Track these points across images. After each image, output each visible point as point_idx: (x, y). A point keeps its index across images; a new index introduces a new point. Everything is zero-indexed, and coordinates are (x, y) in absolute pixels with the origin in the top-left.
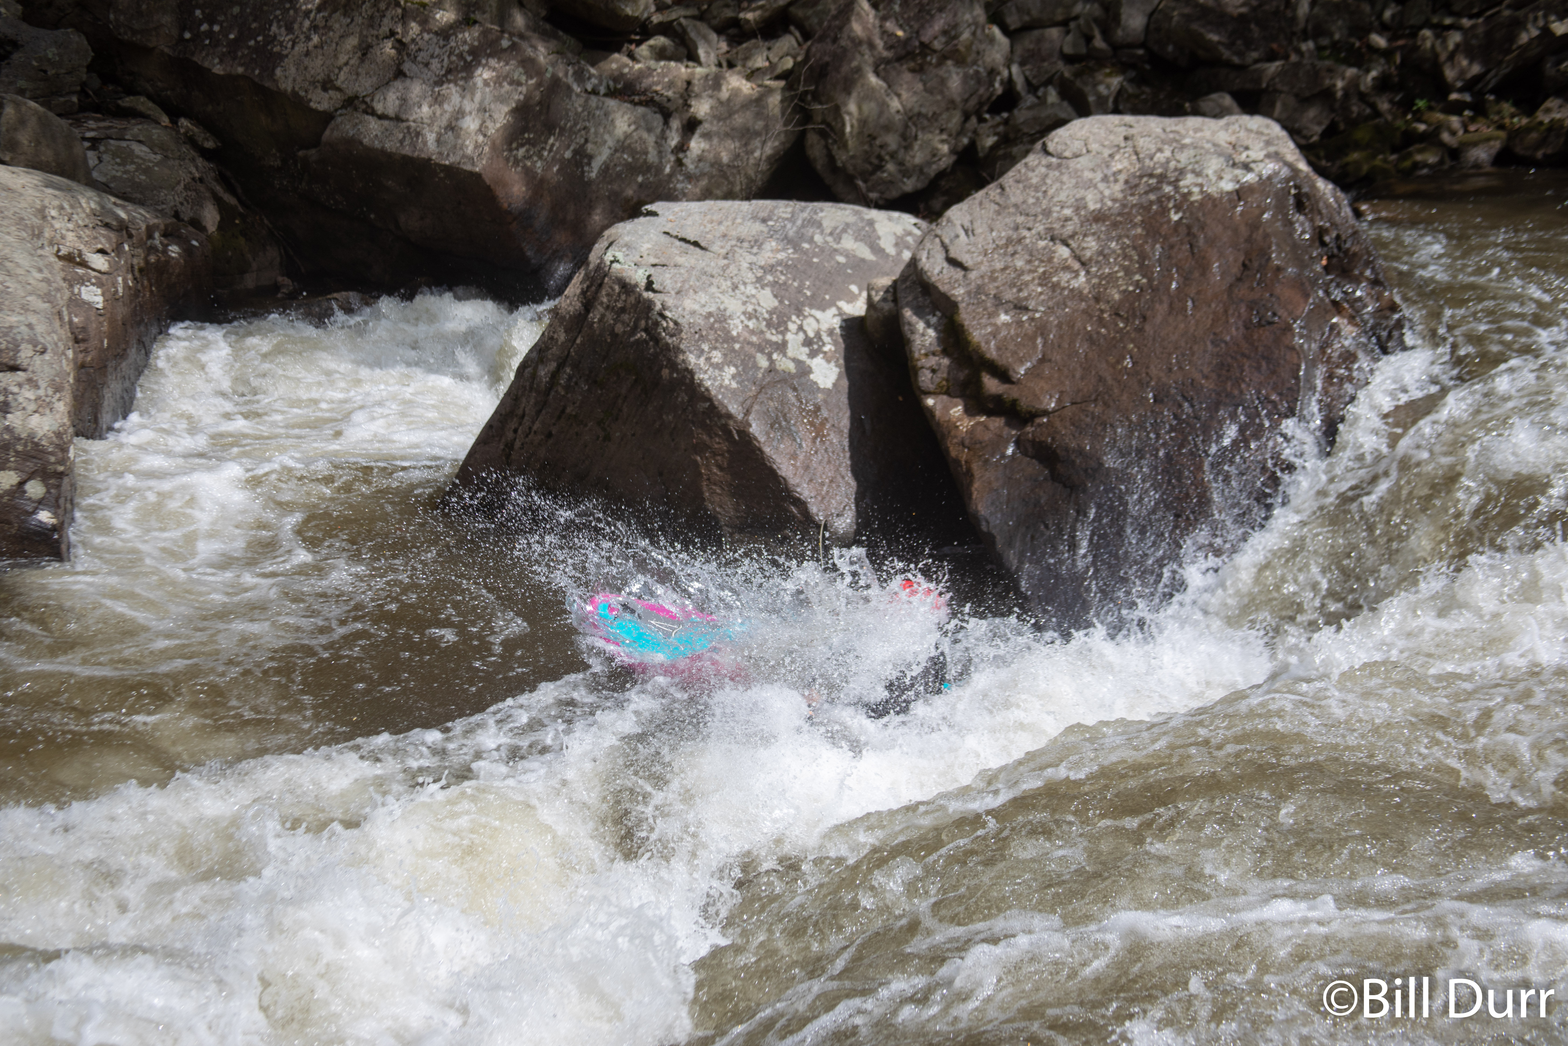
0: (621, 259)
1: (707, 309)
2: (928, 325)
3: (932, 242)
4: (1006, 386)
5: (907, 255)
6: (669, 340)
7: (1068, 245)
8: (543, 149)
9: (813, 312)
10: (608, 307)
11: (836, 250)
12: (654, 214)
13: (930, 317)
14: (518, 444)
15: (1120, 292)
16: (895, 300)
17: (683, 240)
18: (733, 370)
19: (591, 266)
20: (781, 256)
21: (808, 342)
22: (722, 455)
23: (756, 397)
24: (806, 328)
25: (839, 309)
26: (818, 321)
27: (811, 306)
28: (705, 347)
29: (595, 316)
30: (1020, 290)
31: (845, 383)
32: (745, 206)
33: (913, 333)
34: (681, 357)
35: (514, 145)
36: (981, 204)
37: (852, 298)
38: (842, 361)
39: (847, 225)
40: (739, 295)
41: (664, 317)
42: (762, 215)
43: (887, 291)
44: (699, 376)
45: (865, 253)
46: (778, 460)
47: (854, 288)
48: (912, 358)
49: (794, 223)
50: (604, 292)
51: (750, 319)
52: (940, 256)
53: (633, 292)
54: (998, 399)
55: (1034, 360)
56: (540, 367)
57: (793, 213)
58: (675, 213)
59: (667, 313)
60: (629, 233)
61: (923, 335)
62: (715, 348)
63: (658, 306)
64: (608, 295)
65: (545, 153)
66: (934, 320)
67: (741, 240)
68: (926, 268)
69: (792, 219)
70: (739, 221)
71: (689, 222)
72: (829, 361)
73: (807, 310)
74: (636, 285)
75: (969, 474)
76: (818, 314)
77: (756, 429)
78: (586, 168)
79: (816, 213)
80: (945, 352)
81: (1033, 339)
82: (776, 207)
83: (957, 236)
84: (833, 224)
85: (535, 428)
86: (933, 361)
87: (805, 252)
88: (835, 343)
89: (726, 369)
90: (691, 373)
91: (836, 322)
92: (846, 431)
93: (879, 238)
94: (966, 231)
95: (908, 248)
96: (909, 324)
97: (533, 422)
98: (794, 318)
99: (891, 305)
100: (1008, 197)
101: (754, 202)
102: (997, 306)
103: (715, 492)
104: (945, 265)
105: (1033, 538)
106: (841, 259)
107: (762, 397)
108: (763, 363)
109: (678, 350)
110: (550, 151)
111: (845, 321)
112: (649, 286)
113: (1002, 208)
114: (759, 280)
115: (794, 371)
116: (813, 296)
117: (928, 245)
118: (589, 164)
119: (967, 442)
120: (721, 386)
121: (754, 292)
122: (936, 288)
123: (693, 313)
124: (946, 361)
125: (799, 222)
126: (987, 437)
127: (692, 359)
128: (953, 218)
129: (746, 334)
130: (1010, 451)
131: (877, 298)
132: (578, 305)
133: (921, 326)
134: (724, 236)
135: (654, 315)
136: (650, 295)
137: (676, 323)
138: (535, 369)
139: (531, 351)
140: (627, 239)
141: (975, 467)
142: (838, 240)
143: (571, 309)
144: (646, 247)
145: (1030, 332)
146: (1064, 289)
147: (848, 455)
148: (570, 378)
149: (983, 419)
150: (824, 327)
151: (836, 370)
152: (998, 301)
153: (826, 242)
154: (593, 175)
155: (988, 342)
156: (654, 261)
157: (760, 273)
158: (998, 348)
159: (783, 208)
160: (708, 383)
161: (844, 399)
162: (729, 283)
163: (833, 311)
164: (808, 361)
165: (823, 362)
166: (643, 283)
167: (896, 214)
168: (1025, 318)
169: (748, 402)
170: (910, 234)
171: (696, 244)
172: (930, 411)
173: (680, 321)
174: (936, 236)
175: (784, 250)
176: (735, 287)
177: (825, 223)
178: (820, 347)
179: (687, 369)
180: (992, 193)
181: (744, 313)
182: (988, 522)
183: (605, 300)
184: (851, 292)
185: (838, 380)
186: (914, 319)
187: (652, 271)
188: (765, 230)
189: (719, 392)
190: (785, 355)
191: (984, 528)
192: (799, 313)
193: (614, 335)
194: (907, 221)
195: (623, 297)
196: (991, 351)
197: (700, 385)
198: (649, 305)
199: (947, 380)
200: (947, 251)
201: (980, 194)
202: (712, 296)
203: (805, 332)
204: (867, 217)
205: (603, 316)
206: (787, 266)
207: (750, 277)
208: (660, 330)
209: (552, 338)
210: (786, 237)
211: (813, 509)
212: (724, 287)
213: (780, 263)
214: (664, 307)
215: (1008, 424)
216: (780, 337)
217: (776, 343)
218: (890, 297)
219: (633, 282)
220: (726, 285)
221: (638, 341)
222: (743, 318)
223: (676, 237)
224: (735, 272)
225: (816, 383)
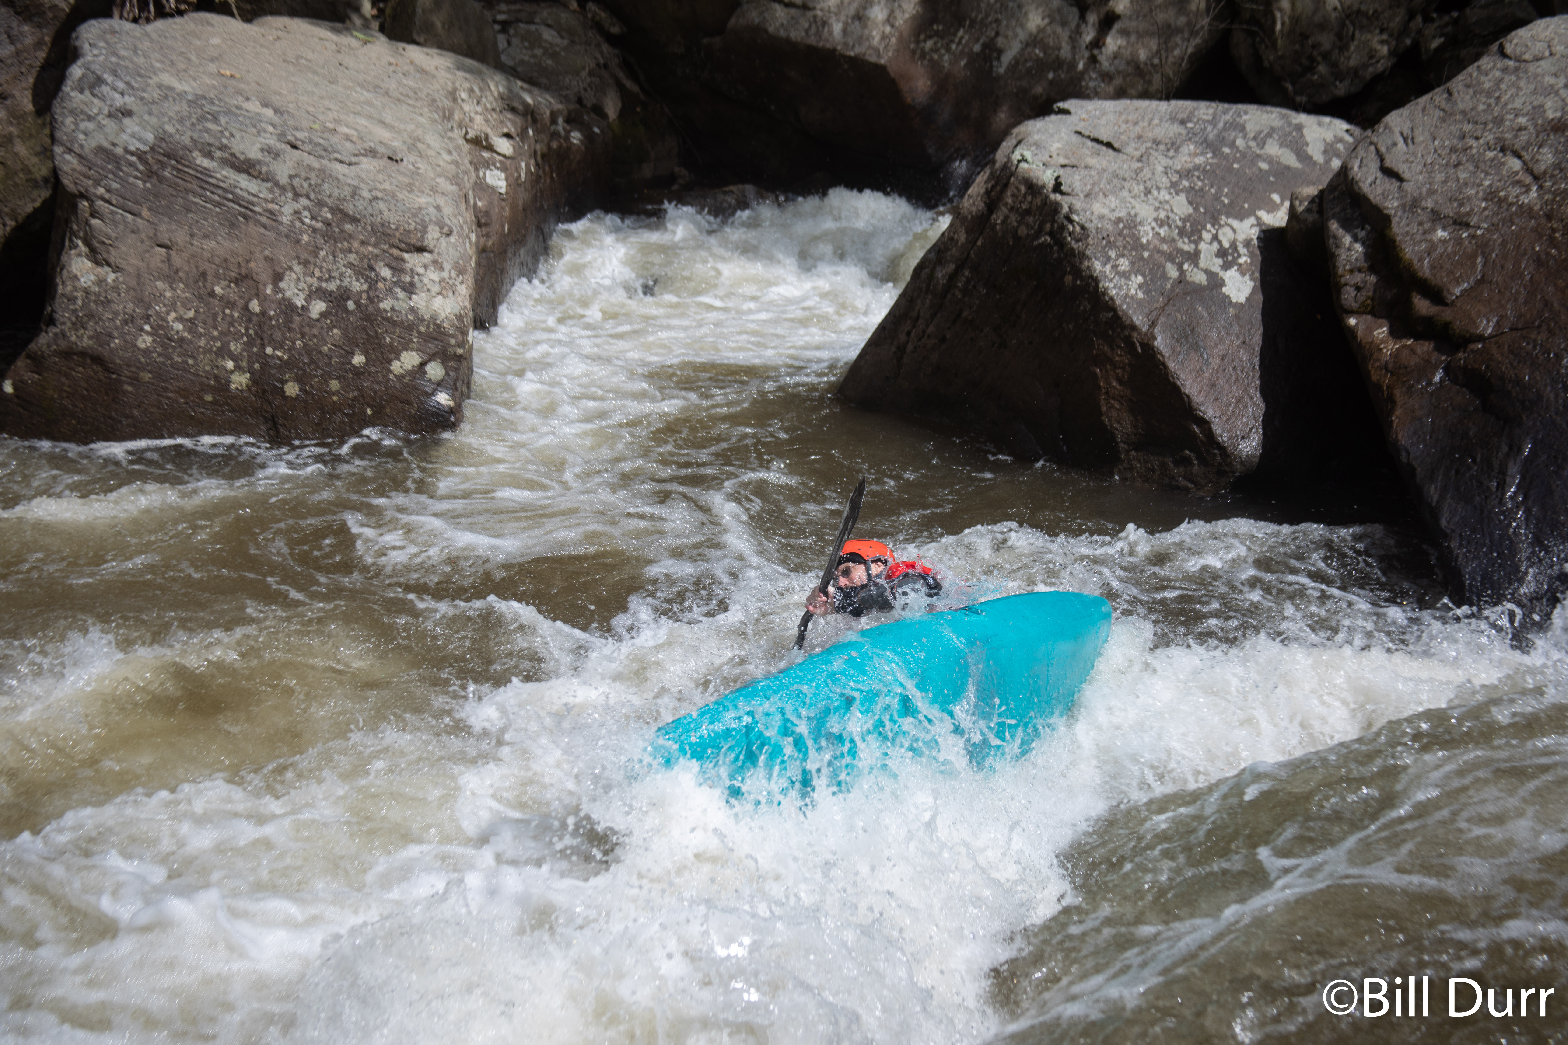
0: (1029, 159)
1: (1117, 214)
2: (1356, 239)
3: (1366, 150)
4: (1438, 308)
5: (1336, 164)
6: (1075, 245)
7: (1519, 157)
8: (952, 41)
9: (1230, 221)
10: (1012, 209)
11: (1259, 156)
12: (1066, 112)
13: (1358, 231)
14: (910, 347)
16: (1321, 212)
17: (1096, 140)
18: (1140, 279)
19: (998, 165)
20: (1200, 160)
21: (1222, 253)
22: (1123, 368)
23: (1163, 309)
24: (1221, 237)
25: (1258, 219)
26: (1234, 231)
27: (1228, 216)
28: (1113, 254)
29: (998, 218)
30: (1462, 205)
31: (1260, 298)
32: (1163, 106)
33: (1337, 247)
34: (1086, 263)
35: (922, 37)
36: (1424, 109)
37: (1272, 208)
38: (1257, 275)
39: (1273, 130)
40: (1151, 200)
41: (1071, 221)
42: (1181, 116)
43: (1312, 201)
44: (1104, 284)
45: (1290, 159)
46: (1182, 376)
47: (1276, 197)
48: (1336, 273)
49: (1215, 126)
50: (1009, 193)
51: (1161, 226)
52: (1374, 166)
53: (1040, 193)
54: (1428, 320)
55: (1472, 281)
56: (938, 268)
57: (1214, 116)
58: (1088, 112)
59: (1075, 217)
60: (1039, 131)
61: (1349, 249)
62: (1123, 256)
63: (1065, 209)
64: (1013, 195)
65: (954, 47)
66: (1362, 234)
67: (1156, 142)
68: (1358, 178)
69: (1213, 122)
70: (1156, 121)
71: (1103, 121)
72: (1243, 274)
73: (1223, 219)
74: (1044, 186)
75: (1392, 400)
76: (1235, 223)
77: (1160, 342)
78: (995, 63)
79: (1239, 115)
80: (1372, 269)
81: (1473, 257)
82: (1195, 109)
83: (1395, 144)
84: (1257, 128)
85: (929, 331)
86: (1358, 278)
87: (1226, 157)
88: (1251, 255)
89: (1133, 277)
90: (1096, 281)
91: (1254, 233)
92: (1257, 349)
93: (1307, 144)
94: (1405, 140)
95: (1338, 156)
96: (1335, 237)
97: (927, 326)
98: (1209, 226)
99: (1316, 216)
100: (1456, 103)
101: (1173, 102)
102: (1433, 221)
103: (1112, 406)
104: (1379, 175)
105: (1457, 472)
106: (1264, 166)
107: (1169, 309)
108: (1173, 272)
109: (1083, 256)
110: (959, 44)
111: (1264, 232)
112: (1057, 188)
113: (1447, 115)
114: (1174, 185)
115: (1205, 282)
116: (1231, 203)
117: (1361, 153)
118: (998, 59)
119: (1390, 366)
120: (1127, 296)
121: (1167, 197)
122: (1368, 200)
123: (1102, 217)
124: (1373, 279)
125: (1221, 125)
126: (1414, 361)
127: (1097, 265)
128: (1392, 124)
129: (1157, 242)
130: (1437, 379)
131: (1300, 209)
132: (981, 205)
133: (1347, 239)
134: (1139, 137)
135: (1060, 218)
136: (1057, 197)
137: (1083, 228)
138: (933, 271)
139: (929, 251)
140: (1036, 137)
141: (1398, 393)
142: (1262, 144)
143: (974, 209)
144: (1055, 146)
145: (1469, 250)
146: (1512, 204)
147: (1258, 374)
148: (968, 280)
149: (1410, 342)
150: (1241, 237)
151: (1251, 284)
152: (1436, 217)
153: (1249, 147)
154: (1002, 70)
155: (1421, 260)
156: (1063, 161)
157: (1175, 178)
158: (1432, 267)
159: (1204, 110)
160: (1114, 292)
161: (1257, 315)
162: (1142, 188)
163: (1252, 220)
164: (1221, 273)
165: (1237, 275)
166: (1051, 184)
167: (1327, 119)
168: (1465, 235)
169: (1155, 314)
170: (1341, 140)
171: (1109, 145)
172: (1352, 331)
173: (1087, 225)
174: (1371, 143)
175: (1203, 154)
176: (1148, 192)
177: (1249, 127)
178: (1235, 259)
179: (1091, 276)
180: (1437, 99)
181: (1156, 220)
182: (1408, 453)
183: (1010, 201)
184: (1272, 201)
185: (1251, 294)
186: (1341, 232)
187: (1061, 172)
188: (1184, 132)
189: (1124, 301)
190: (1196, 265)
191: (1404, 458)
192: (1215, 221)
193: (1017, 238)
194: (1340, 126)
195: (1029, 198)
196: (1425, 269)
197: (1104, 293)
198: (1055, 208)
199: (1373, 299)
200: (1382, 160)
201: (1423, 100)
202: (1123, 201)
203: (1220, 243)
204: (1295, 121)
205: (1006, 218)
206: (1205, 171)
207: (1164, 181)
208: (1066, 234)
209: (951, 239)
210: (1206, 140)
211: (1217, 429)
212: (1136, 191)
213: (1197, 168)
214: (1071, 210)
215: (1438, 349)
216: (1193, 246)
217: (1188, 252)
218: (1315, 207)
219: (1040, 183)
220: (1139, 189)
221: (1041, 245)
222: (1154, 224)
223: (1089, 137)
224: (1149, 176)
225: (1228, 297)
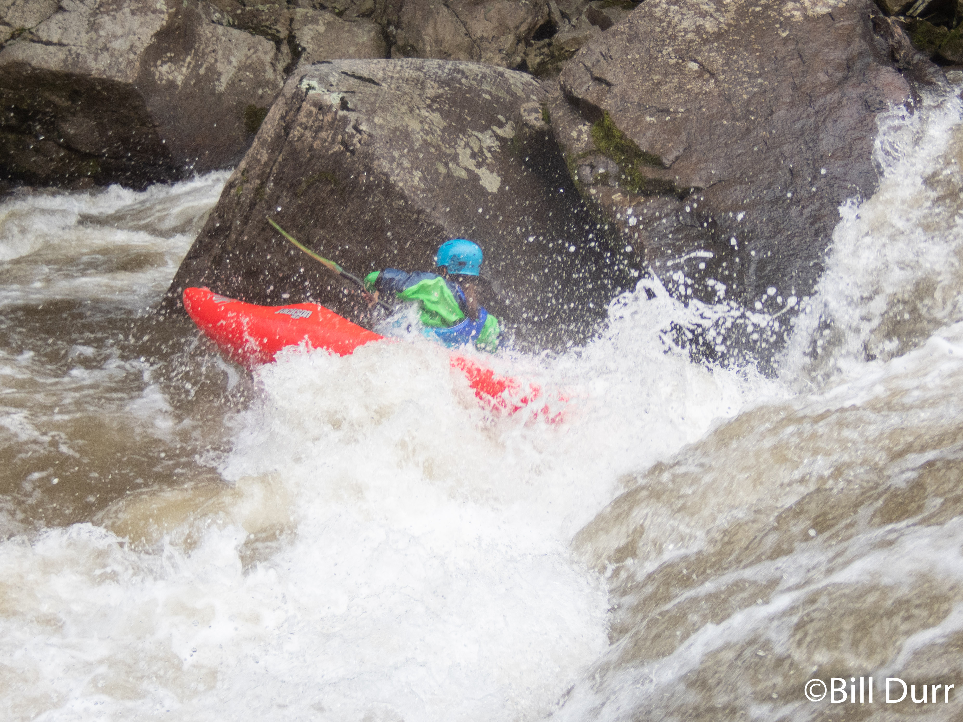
0: (315, 87)
1: (393, 125)
2: (580, 132)
3: (577, 67)
4: (660, 171)
6: (364, 150)
7: (696, 61)
8: (182, 66)
9: (475, 133)
10: (306, 127)
11: (481, 90)
13: (581, 127)
15: (747, 93)
16: (547, 118)
17: (360, 79)
18: (420, 174)
19: (289, 95)
20: (440, 91)
21: (474, 155)
24: (471, 144)
25: (493, 132)
26: (479, 140)
27: (472, 129)
28: (396, 154)
29: (294, 136)
30: (660, 98)
31: (507, 189)
32: (398, 61)
33: (568, 139)
34: (376, 162)
35: (159, 62)
36: (614, 35)
37: (501, 125)
38: (502, 172)
40: (416, 116)
41: (359, 131)
44: (393, 178)
45: (503, 94)
47: (501, 118)
49: (443, 71)
50: (302, 114)
51: (427, 134)
52: (585, 77)
53: (329, 111)
54: (655, 182)
55: (681, 149)
57: (439, 65)
58: (344, 63)
59: (362, 128)
60: (315, 70)
62: (404, 156)
63: (353, 122)
64: (306, 116)
65: (184, 70)
66: (585, 128)
67: (405, 80)
68: (575, 87)
69: (441, 69)
71: (359, 68)
72: (492, 171)
73: (470, 131)
74: (331, 106)
76: (479, 135)
78: (217, 83)
80: (600, 151)
83: (598, 61)
86: (590, 159)
87: (459, 90)
88: (495, 158)
89: (414, 172)
90: (386, 175)
91: (494, 142)
93: (511, 85)
94: (605, 58)
96: (564, 133)
98: (461, 136)
99: (543, 123)
100: (637, 29)
102: (641, 111)
104: (592, 82)
106: (487, 97)
108: (442, 170)
109: (372, 157)
110: (188, 68)
111: (501, 141)
112: (344, 105)
114: (430, 106)
115: (466, 178)
116: (472, 121)
118: (218, 80)
120: (412, 186)
121: (427, 114)
122: (585, 101)
123: (383, 127)
125: (446, 71)
127: (385, 164)
128: (591, 48)
129: (426, 147)
134: (391, 77)
135: (349, 129)
136: (345, 113)
137: (370, 135)
140: (316, 73)
142: (480, 83)
144: (333, 79)
145: (674, 128)
146: (698, 94)
148: (273, 192)
150: (485, 145)
151: (499, 179)
152: (643, 107)
153: (472, 84)
154: (222, 88)
155: (639, 139)
156: (342, 89)
157: (428, 102)
158: (649, 143)
159: (430, 63)
160: (401, 184)
162: (406, 107)
163: (490, 132)
164: (477, 171)
165: (488, 172)
166: (337, 104)
168: (668, 118)
170: (531, 84)
171: (370, 82)
172: (594, 198)
173: (372, 133)
174: (579, 62)
175: (441, 87)
176: (411, 110)
177: (467, 72)
178: (484, 161)
179: (382, 173)
181: (423, 130)
183: (303, 121)
184: (499, 120)
185: (500, 186)
186: (568, 128)
187: (344, 95)
188: (422, 74)
189: (411, 191)
190: (458, 164)
192: (464, 132)
193: (313, 151)
194: (528, 77)
195: (321, 116)
196: (644, 144)
197: (394, 186)
198: (345, 120)
200: (591, 73)
202: (395, 116)
203: (471, 148)
205: (303, 135)
206: (447, 98)
207: (421, 103)
208: (355, 140)
210: (440, 79)
213: (440, 96)
216: (453, 150)
217: (450, 155)
218: (540, 116)
219: (329, 104)
220: (404, 109)
221: (335, 154)
222: (421, 133)
223: (353, 76)
224: (409, 99)
225: (485, 188)
